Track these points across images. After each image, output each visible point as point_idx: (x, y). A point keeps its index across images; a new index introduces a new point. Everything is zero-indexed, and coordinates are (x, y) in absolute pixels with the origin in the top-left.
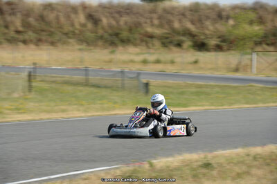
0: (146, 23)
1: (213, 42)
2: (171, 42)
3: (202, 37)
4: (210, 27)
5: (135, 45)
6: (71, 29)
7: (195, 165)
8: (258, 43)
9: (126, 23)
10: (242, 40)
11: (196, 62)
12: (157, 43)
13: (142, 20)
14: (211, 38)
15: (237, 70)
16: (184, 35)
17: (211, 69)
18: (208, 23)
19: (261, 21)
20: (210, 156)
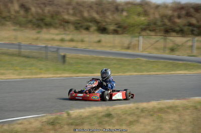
0: (63, 12)
1: (112, 27)
2: (81, 27)
3: (104, 24)
4: (110, 17)
5: (56, 28)
6: (8, 14)
7: (100, 115)
8: (144, 30)
9: (49, 12)
10: (132, 26)
11: (99, 41)
12: (71, 27)
13: (61, 10)
14: (110, 24)
15: (128, 48)
16: (91, 22)
17: (110, 47)
18: (108, 14)
19: (146, 13)
20: (111, 108)
